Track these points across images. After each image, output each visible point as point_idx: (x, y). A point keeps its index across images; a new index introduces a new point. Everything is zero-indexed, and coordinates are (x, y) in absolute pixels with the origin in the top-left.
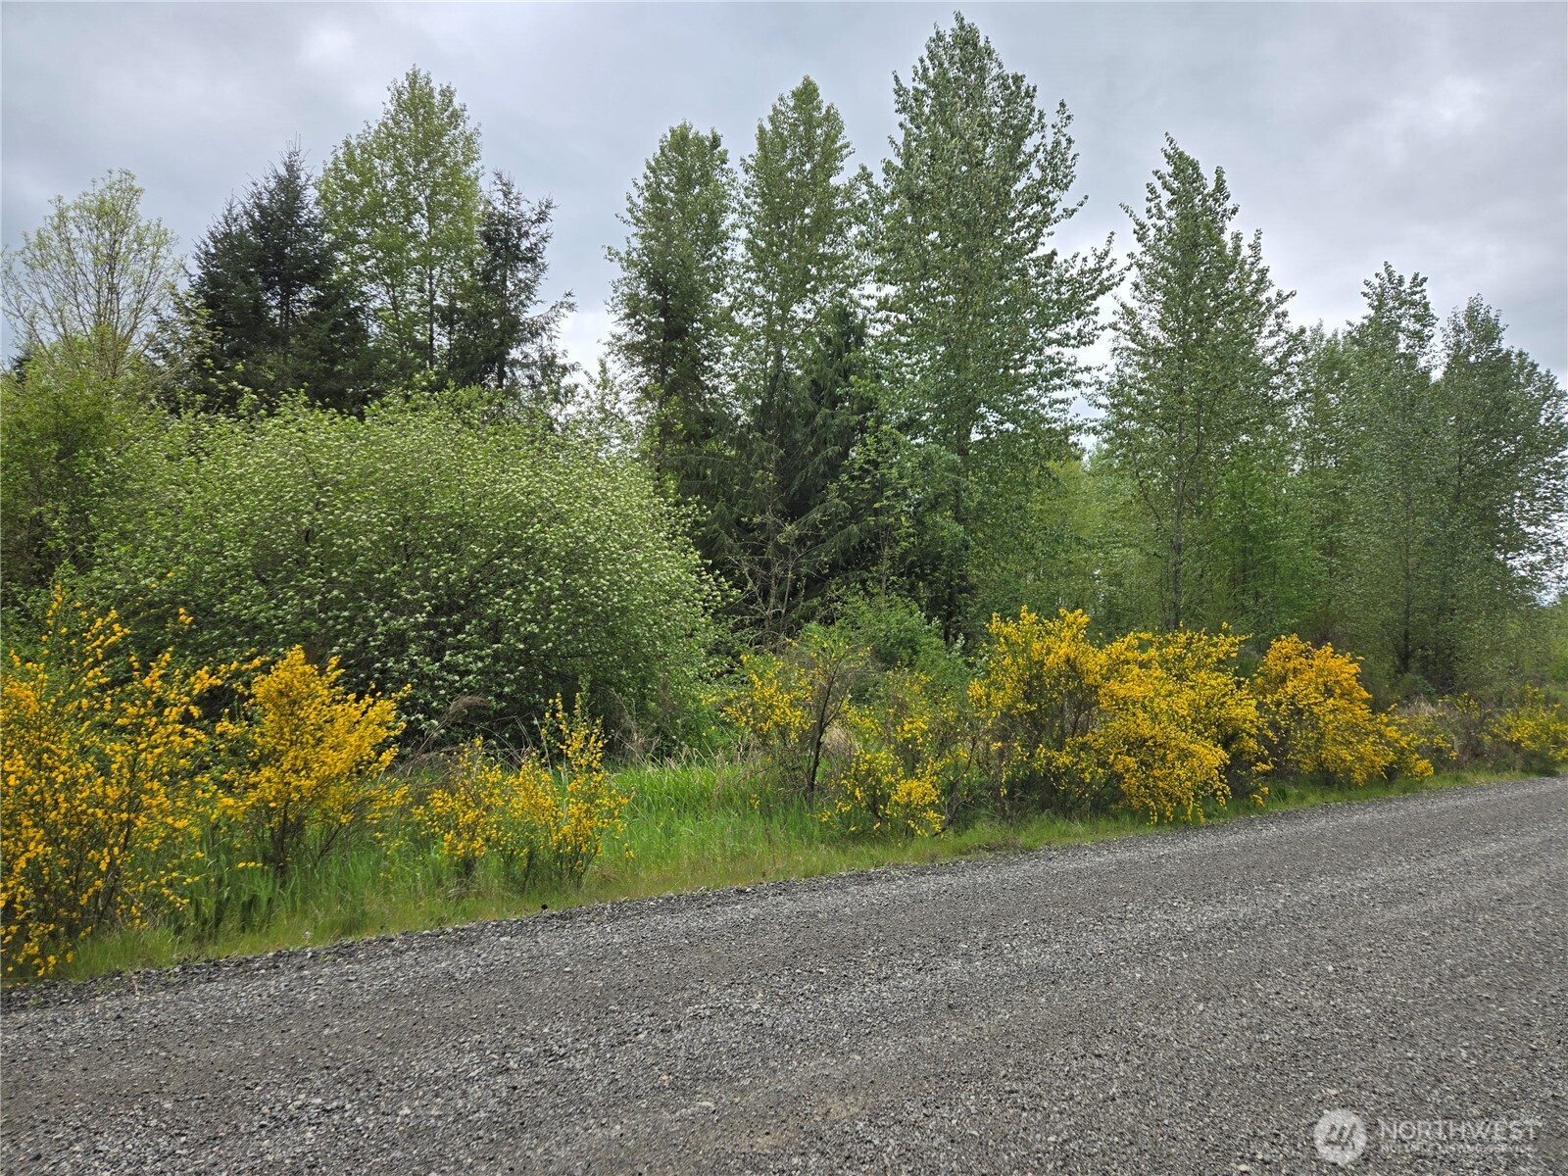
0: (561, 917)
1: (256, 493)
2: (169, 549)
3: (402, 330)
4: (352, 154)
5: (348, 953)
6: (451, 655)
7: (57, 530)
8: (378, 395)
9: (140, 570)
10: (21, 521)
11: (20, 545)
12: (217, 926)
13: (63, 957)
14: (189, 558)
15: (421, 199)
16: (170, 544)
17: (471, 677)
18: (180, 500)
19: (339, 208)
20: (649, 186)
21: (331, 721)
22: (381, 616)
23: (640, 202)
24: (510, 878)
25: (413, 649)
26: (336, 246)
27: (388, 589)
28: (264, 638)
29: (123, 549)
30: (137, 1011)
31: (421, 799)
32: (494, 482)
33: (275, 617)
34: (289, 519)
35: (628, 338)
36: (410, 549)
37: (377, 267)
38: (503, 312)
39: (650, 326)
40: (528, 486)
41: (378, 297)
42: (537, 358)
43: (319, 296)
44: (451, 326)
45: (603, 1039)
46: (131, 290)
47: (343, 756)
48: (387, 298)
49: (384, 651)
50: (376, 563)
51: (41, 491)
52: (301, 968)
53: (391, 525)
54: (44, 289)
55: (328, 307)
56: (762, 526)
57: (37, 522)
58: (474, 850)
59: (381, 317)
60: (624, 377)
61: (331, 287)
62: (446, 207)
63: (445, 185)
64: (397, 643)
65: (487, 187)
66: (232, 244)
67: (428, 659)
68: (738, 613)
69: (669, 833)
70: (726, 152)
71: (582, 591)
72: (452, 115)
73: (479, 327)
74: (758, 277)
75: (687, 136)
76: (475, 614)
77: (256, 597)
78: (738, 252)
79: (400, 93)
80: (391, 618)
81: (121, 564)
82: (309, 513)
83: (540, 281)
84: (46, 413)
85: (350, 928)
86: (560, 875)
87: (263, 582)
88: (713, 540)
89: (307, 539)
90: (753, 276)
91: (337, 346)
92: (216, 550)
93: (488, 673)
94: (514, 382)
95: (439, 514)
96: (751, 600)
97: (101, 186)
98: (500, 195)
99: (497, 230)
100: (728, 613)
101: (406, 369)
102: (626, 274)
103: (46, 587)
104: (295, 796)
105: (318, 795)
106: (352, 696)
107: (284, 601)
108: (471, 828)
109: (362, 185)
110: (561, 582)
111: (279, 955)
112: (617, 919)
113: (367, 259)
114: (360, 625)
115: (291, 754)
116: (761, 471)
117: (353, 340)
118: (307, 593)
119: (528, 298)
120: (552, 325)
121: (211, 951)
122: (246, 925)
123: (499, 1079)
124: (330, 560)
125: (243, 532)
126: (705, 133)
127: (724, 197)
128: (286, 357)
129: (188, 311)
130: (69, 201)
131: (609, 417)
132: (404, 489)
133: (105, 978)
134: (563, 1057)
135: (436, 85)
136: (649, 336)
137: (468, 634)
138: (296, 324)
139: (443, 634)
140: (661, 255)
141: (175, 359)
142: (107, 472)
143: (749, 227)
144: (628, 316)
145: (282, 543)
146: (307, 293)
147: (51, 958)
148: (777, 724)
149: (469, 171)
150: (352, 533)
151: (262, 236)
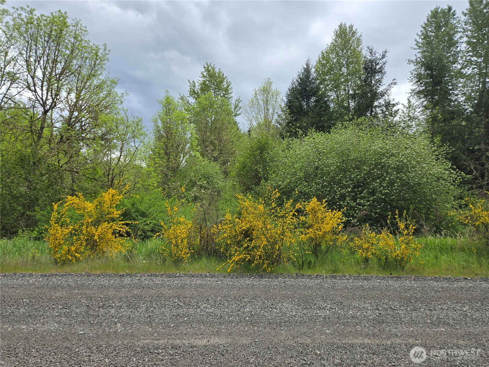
0: (397, 277)
1: (303, 158)
2: (284, 174)
3: (340, 104)
4: (324, 55)
5: (335, 277)
6: (359, 200)
7: (261, 172)
8: (334, 124)
9: (278, 180)
10: (253, 170)
11: (253, 176)
12: (303, 267)
13: (271, 268)
14: (289, 176)
15: (344, 62)
16: (285, 173)
17: (366, 207)
18: (286, 162)
19: (321, 72)
20: (423, 34)
21: (325, 217)
22: (338, 189)
23: (420, 41)
24: (380, 265)
25: (348, 199)
26: (320, 83)
27: (340, 181)
28: (307, 197)
29: (274, 175)
30: (288, 282)
31: (352, 240)
32: (370, 146)
33: (310, 191)
34: (312, 164)
35: (417, 89)
36: (345, 170)
37: (332, 86)
38: (371, 91)
39: (426, 83)
40: (381, 146)
41: (332, 95)
42: (384, 103)
43: (316, 99)
44: (355, 99)
45: (409, 308)
46: (271, 109)
47: (329, 226)
48: (335, 95)
49: (340, 199)
50: (336, 174)
51: (257, 163)
52: (323, 279)
53: (339, 163)
54: (253, 113)
55: (319, 102)
56: (479, 150)
57: (256, 170)
58: (368, 256)
59: (334, 101)
60: (417, 103)
61: (319, 96)
62: (352, 62)
63: (351, 56)
64: (343, 197)
65: (365, 52)
66: (294, 91)
67: (352, 202)
68: (469, 184)
69: (437, 258)
70: (455, 11)
71: (404, 178)
72: (353, 33)
73: (364, 97)
74: (473, 54)
75: (438, 11)
76: (366, 188)
77: (305, 186)
78: (463, 47)
79: (337, 32)
80: (341, 190)
81: (274, 179)
82: (317, 162)
83: (384, 78)
84: (256, 144)
85: (334, 272)
86: (396, 266)
87: (307, 181)
88: (457, 157)
89: (317, 169)
90: (471, 54)
91: (322, 112)
92: (295, 174)
93: (371, 206)
94: (376, 113)
95: (353, 158)
96: (476, 178)
97: (264, 83)
98: (369, 54)
99: (369, 65)
100: (465, 184)
101: (342, 115)
102: (416, 67)
103: (259, 186)
104: (318, 236)
105: (323, 236)
106: (330, 210)
107: (312, 186)
108: (367, 249)
109: (327, 63)
110: (396, 176)
111: (317, 275)
112: (416, 281)
113: (329, 85)
114: (332, 192)
115: (316, 225)
116: (477, 129)
117: (326, 110)
118: (317, 184)
119: (379, 84)
120: (389, 91)
121: (302, 272)
122: (309, 267)
123: (376, 311)
124: (323, 174)
125: (301, 169)
126: (445, 7)
127: (455, 28)
128: (308, 118)
129: (284, 111)
130: (257, 90)
131: (411, 119)
132: (342, 152)
133: (280, 274)
134: (396, 310)
135: (347, 26)
136: (426, 88)
137: (364, 194)
138: (310, 108)
139: (356, 194)
140: (430, 57)
141: (282, 124)
142: (270, 156)
143: (467, 36)
144: (417, 82)
145: (311, 171)
146: (313, 99)
147: (269, 269)
148: (483, 223)
149: (359, 49)
150: (329, 166)
151: (301, 86)
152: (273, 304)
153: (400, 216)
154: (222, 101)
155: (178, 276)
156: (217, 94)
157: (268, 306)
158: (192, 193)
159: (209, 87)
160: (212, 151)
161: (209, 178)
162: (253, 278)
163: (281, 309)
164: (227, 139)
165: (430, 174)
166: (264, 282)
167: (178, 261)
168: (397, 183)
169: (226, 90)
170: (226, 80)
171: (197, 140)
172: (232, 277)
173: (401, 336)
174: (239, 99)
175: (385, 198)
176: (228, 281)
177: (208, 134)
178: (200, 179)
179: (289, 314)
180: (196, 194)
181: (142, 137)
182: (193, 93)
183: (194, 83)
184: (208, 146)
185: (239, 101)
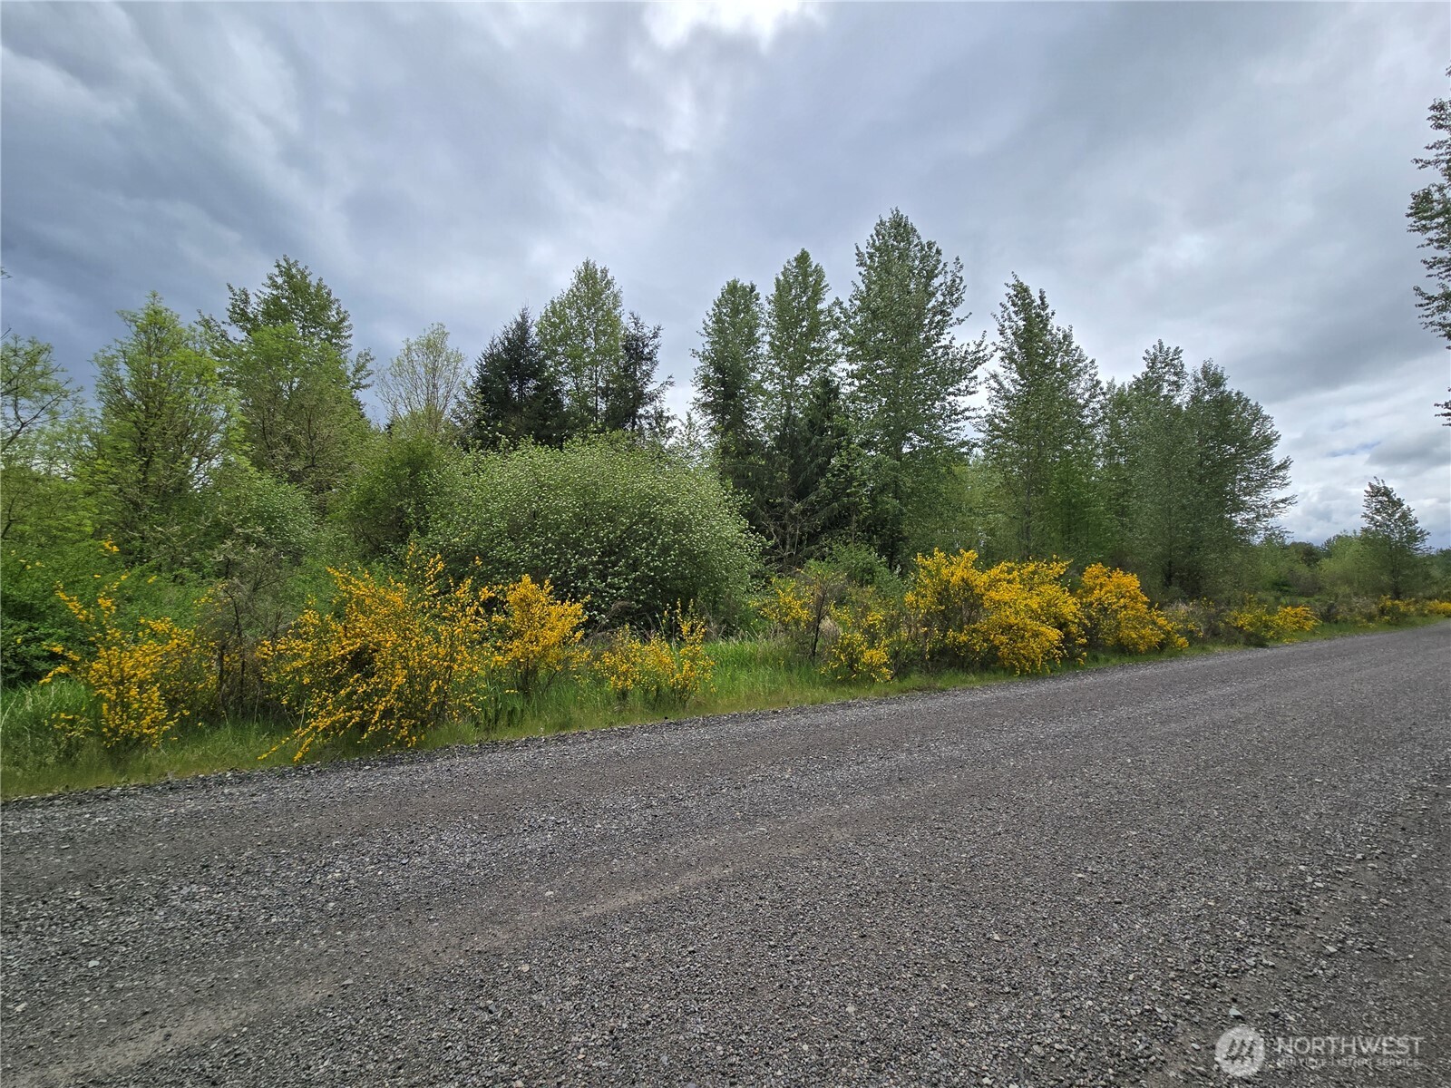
0: (676, 724)
1: (508, 492)
3: (581, 399)
4: (555, 307)
5: (563, 740)
6: (611, 579)
7: (410, 514)
8: (570, 437)
9: (451, 534)
10: (392, 509)
11: (391, 521)
12: (496, 723)
13: (420, 737)
14: (475, 527)
15: (591, 329)
16: (466, 520)
17: (622, 591)
18: (470, 497)
19: (548, 337)
20: (715, 315)
21: (549, 615)
22: (574, 557)
23: (710, 323)
24: (647, 701)
25: (591, 575)
26: (547, 357)
27: (577, 542)
28: (512, 571)
29: (443, 523)
30: (458, 767)
31: (598, 657)
32: (633, 482)
33: (520, 559)
34: (526, 505)
35: (704, 399)
36: (588, 521)
37: (568, 367)
38: (635, 388)
39: (715, 392)
40: (651, 484)
41: (568, 383)
42: (653, 413)
43: (538, 385)
44: (607, 398)
45: (703, 791)
46: (444, 386)
47: (556, 634)
48: (573, 384)
49: (576, 577)
50: (570, 529)
51: (402, 494)
52: (540, 747)
53: (578, 508)
54: (401, 388)
55: (543, 390)
56: (781, 504)
57: (400, 509)
58: (627, 686)
59: (570, 395)
60: (701, 422)
61: (544, 379)
62: (604, 333)
63: (604, 321)
64: (582, 572)
65: (626, 320)
66: (493, 359)
67: (599, 581)
68: (769, 554)
69: (733, 679)
70: (759, 294)
71: (684, 542)
72: (607, 283)
73: (622, 397)
74: (776, 363)
75: (737, 286)
76: (624, 557)
77: (509, 548)
78: (765, 349)
79: (580, 273)
80: (579, 559)
81: (442, 531)
82: (536, 502)
83: (655, 370)
84: (403, 452)
85: (563, 726)
86: (675, 701)
87: (513, 540)
88: (755, 514)
89: (534, 516)
90: (774, 362)
91: (548, 411)
92: (489, 523)
93: (631, 589)
94: (641, 428)
95: (603, 501)
96: (776, 547)
97: (428, 332)
98: (633, 325)
99: (631, 344)
100: (765, 554)
101: (584, 423)
102: (702, 364)
103: (405, 544)
104: (531, 656)
105: (544, 655)
106: (559, 601)
107: (523, 550)
108: (625, 674)
109: (560, 324)
110: (672, 538)
111: (528, 740)
112: (706, 726)
113: (563, 363)
114: (563, 562)
115: (529, 633)
116: (780, 473)
117: (556, 407)
118: (534, 545)
119: (648, 380)
120: (661, 395)
121: (493, 736)
122: (510, 723)
123: (647, 811)
124: (547, 527)
125: (502, 513)
126: (747, 284)
127: (757, 319)
128: (521, 418)
129: (472, 396)
130: (412, 341)
131: (693, 445)
132: (584, 488)
133: (441, 749)
134: (681, 800)
135: (599, 267)
136: (715, 398)
137: (620, 567)
138: (526, 400)
139: (606, 567)
140: (722, 352)
141: (466, 422)
142: (434, 483)
143: (771, 334)
144: (703, 388)
145: (522, 519)
146: (532, 383)
147: (414, 738)
148: (793, 618)
149: (616, 313)
150: (558, 512)
151: (509, 354)
152: (413, 842)
153: (685, 610)
154: (323, 349)
155: (118, 795)
156: (310, 332)
157: (399, 850)
158: (219, 554)
159: (288, 313)
160: (288, 457)
161: (273, 520)
162: (367, 767)
163: (434, 853)
164: (331, 435)
165: (721, 538)
166: (397, 775)
167: (123, 750)
168: (675, 550)
169: (337, 328)
170: (336, 306)
171: (245, 427)
172: (307, 773)
173: (698, 863)
174: (367, 354)
175: (655, 575)
176: (292, 789)
177: (279, 418)
178: (245, 521)
179: (454, 863)
180: (231, 556)
181: (48, 398)
182: (240, 315)
183: (246, 295)
184: (276, 446)
185: (366, 358)
